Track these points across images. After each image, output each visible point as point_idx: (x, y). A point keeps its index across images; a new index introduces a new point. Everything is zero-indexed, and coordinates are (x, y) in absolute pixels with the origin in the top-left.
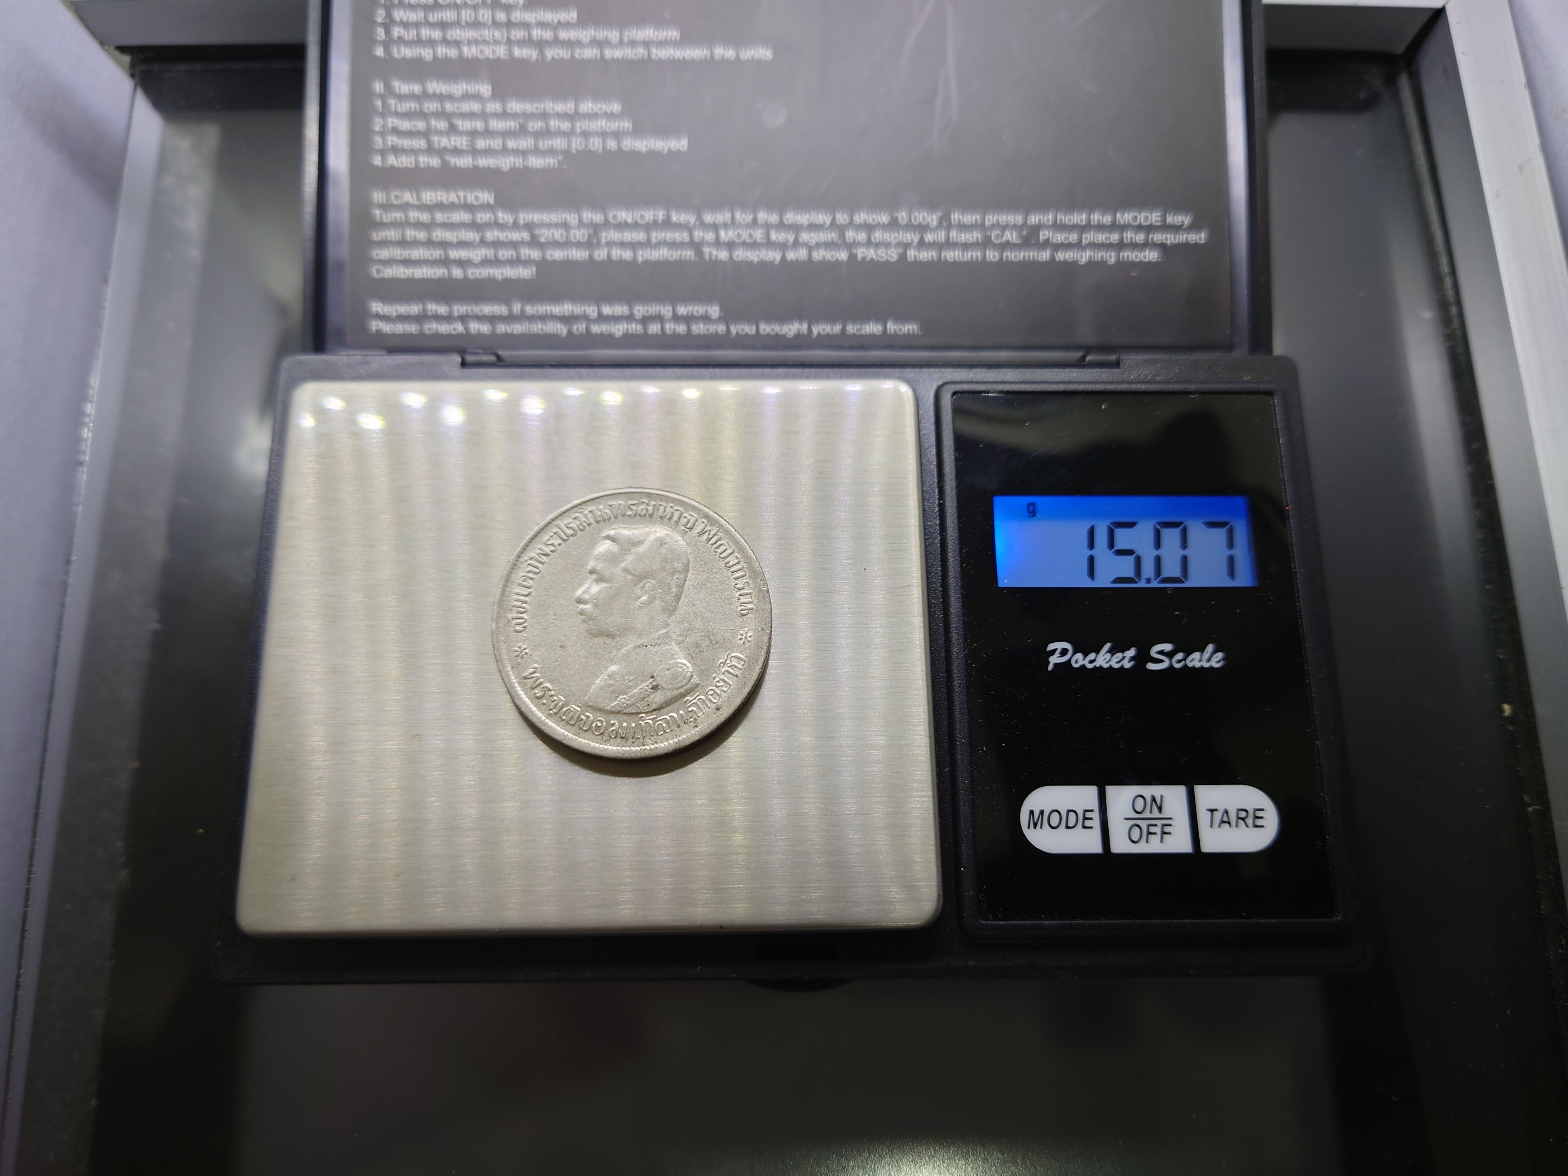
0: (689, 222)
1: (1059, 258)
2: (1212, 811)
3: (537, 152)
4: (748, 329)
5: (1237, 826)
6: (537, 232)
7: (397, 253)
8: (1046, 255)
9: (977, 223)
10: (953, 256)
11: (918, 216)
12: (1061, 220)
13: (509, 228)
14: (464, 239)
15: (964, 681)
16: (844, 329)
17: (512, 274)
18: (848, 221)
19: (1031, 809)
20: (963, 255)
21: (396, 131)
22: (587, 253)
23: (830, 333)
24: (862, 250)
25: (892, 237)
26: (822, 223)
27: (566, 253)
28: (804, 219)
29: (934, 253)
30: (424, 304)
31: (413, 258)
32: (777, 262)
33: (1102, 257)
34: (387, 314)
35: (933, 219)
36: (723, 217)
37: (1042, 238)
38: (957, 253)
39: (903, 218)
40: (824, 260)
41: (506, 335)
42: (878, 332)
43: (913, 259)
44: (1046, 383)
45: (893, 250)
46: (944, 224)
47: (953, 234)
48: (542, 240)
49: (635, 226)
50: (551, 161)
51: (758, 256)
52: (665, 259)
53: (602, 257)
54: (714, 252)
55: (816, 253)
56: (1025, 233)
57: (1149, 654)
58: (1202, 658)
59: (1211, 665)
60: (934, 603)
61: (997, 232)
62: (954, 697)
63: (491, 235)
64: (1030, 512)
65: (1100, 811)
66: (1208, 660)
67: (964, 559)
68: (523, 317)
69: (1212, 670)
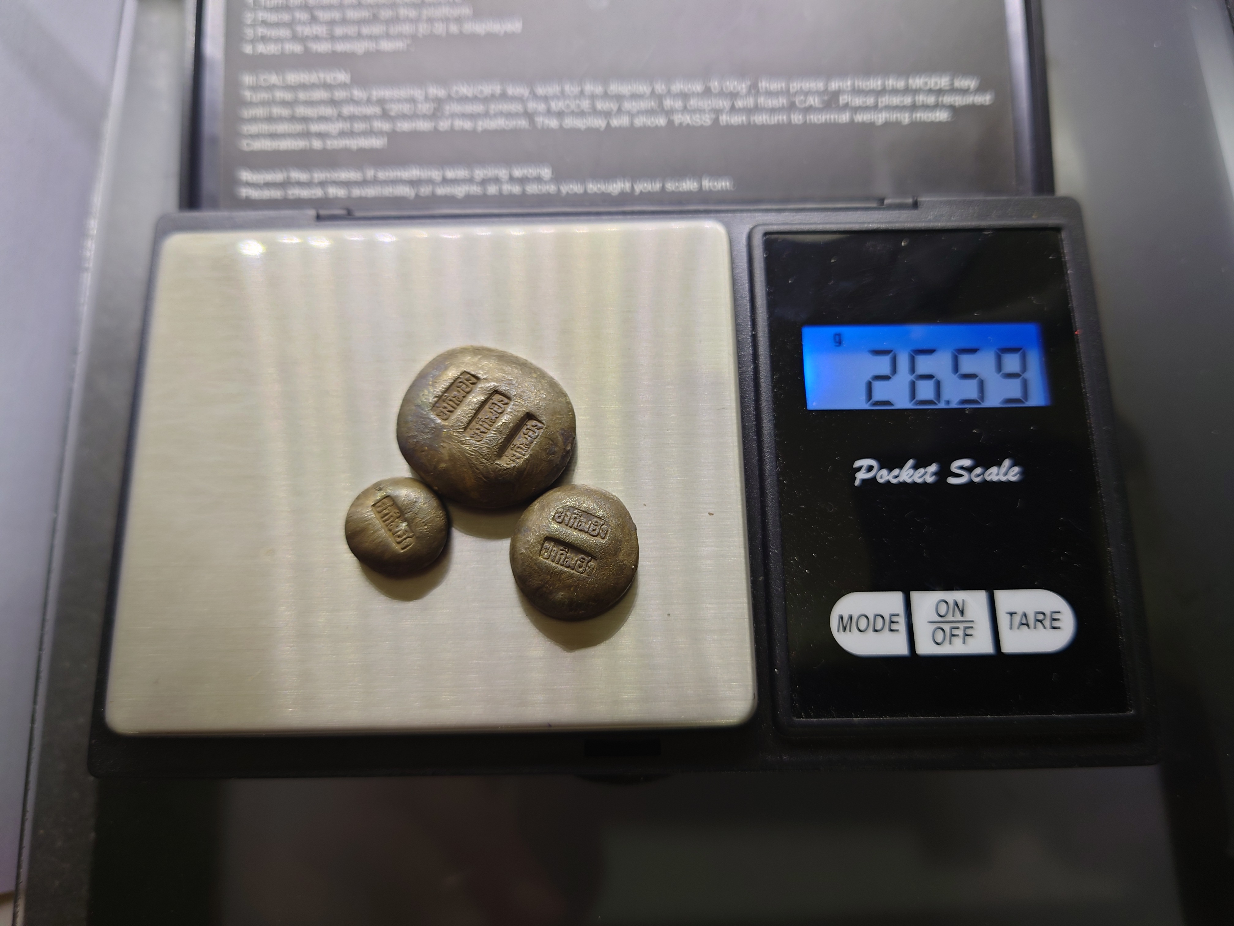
0: (523, 95)
1: (858, 119)
2: (1011, 614)
3: (388, 36)
4: (577, 188)
5: (1035, 628)
6: (388, 106)
7: (265, 128)
8: (846, 116)
9: (782, 90)
10: (761, 120)
11: (728, 84)
12: (859, 85)
13: (364, 104)
14: (323, 115)
15: (777, 497)
16: (663, 187)
17: (366, 144)
18: (665, 90)
19: (840, 614)
20: (770, 120)
21: (264, 23)
22: (433, 124)
23: (651, 190)
24: (679, 116)
25: (706, 104)
26: (642, 92)
27: (414, 124)
28: (626, 89)
29: (744, 117)
30: (288, 173)
31: (278, 132)
32: (602, 129)
33: (897, 118)
34: (255, 182)
35: (742, 87)
36: (553, 89)
37: (842, 102)
38: (764, 118)
39: (715, 87)
40: (645, 126)
41: (361, 199)
42: (694, 188)
43: (725, 123)
44: (850, 223)
45: (707, 116)
46: (753, 91)
47: (761, 100)
48: (392, 114)
49: (475, 99)
50: (399, 45)
51: (585, 123)
52: (502, 128)
53: (446, 127)
54: (547, 121)
55: (637, 119)
56: (826, 98)
57: (950, 469)
58: (999, 472)
59: (1008, 478)
60: (748, 426)
61: (802, 98)
62: (767, 511)
63: (347, 110)
64: (836, 342)
65: (906, 616)
66: (1006, 474)
67: (775, 384)
68: (375, 182)
69: (1010, 483)
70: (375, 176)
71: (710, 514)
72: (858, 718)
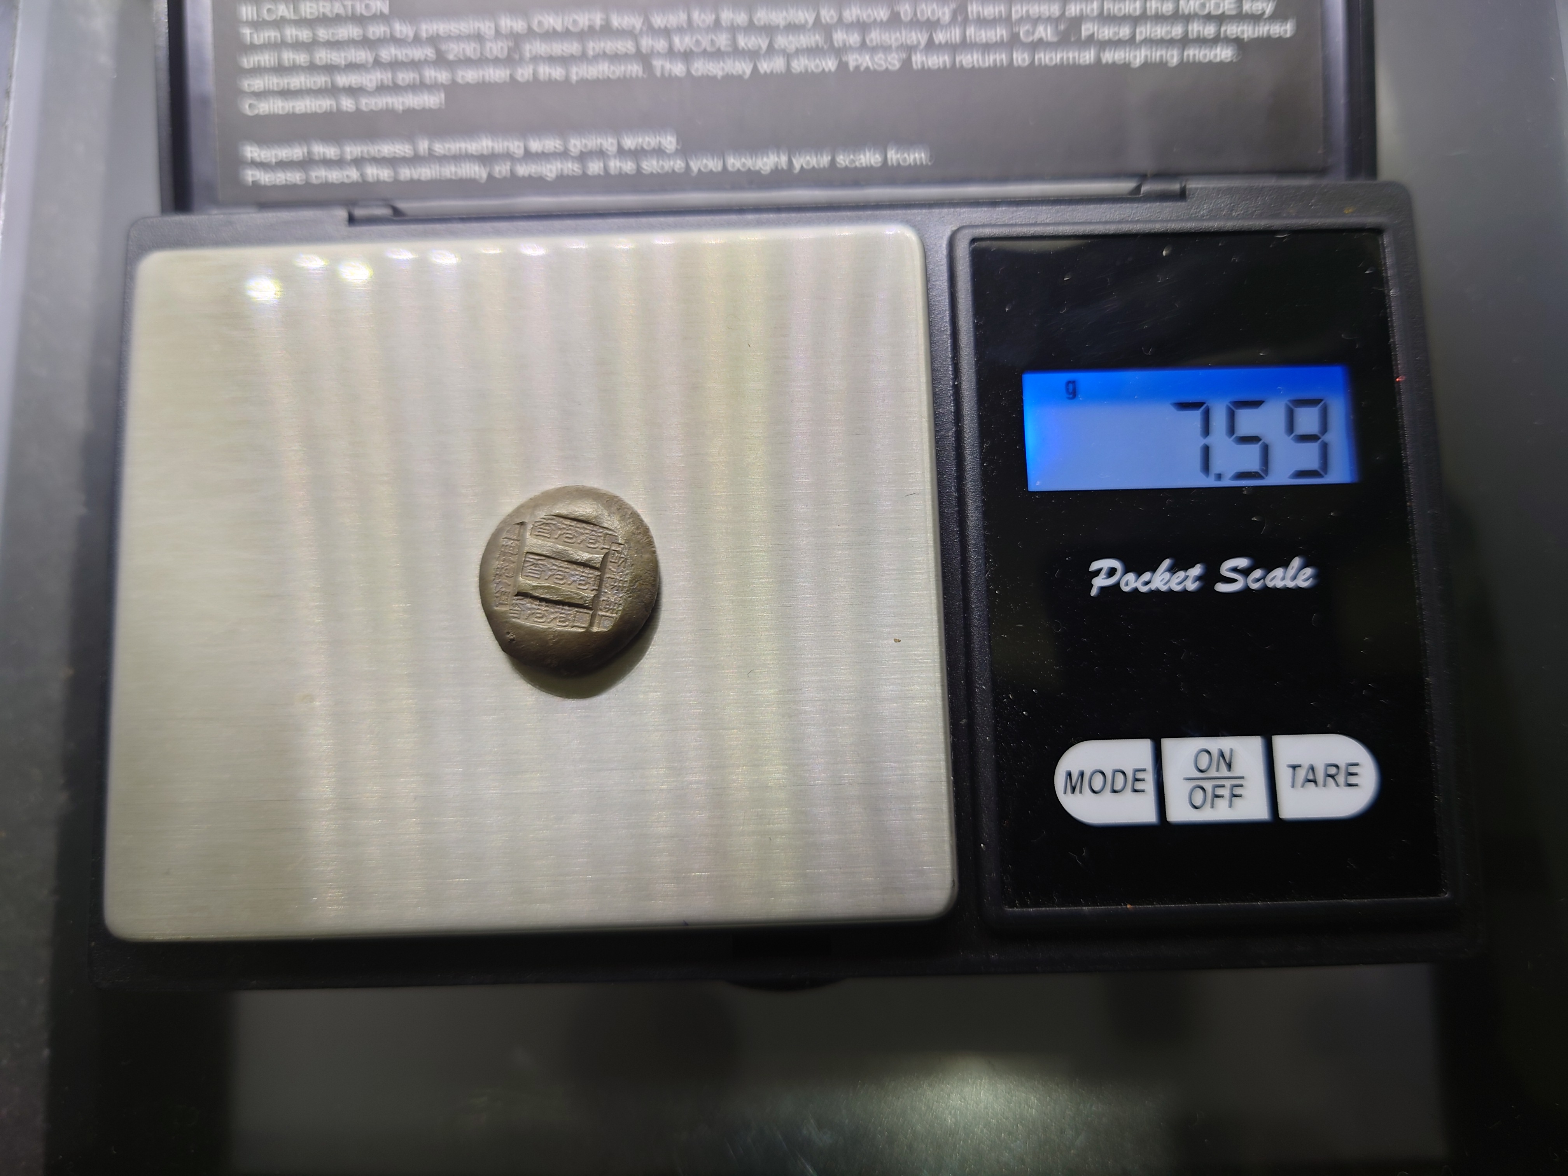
0: (634, 27)
1: (1107, 59)
2: (1294, 767)
4: (712, 164)
5: (1325, 785)
6: (443, 47)
7: (274, 82)
8: (1090, 53)
9: (1001, 16)
10: (971, 60)
11: (925, 8)
12: (1109, 9)
13: (409, 44)
14: (354, 60)
15: (985, 613)
16: (833, 161)
17: (416, 102)
18: (835, 19)
19: (1068, 769)
20: (984, 60)
22: (508, 72)
23: (816, 166)
24: (854, 57)
25: (892, 38)
26: (803, 22)
27: (481, 73)
28: (778, 17)
29: (946, 58)
30: (309, 146)
31: (292, 87)
32: (747, 76)
33: (1161, 56)
34: (264, 161)
35: (944, 12)
36: (676, 19)
37: (1084, 33)
38: (975, 57)
39: (906, 12)
40: (807, 71)
41: (412, 182)
42: (876, 163)
43: (919, 66)
44: (1091, 223)
45: (894, 55)
46: (959, 19)
47: (971, 31)
48: (451, 57)
49: (566, 35)
51: (723, 69)
52: (606, 77)
53: (526, 77)
54: (668, 66)
55: (796, 61)
56: (1062, 27)
57: (1220, 572)
58: (1286, 576)
59: (1296, 584)
60: (948, 513)
61: (1027, 27)
62: (973, 632)
63: (387, 53)
64: (1070, 394)
65: (1155, 770)
66: (1294, 578)
67: (985, 456)
68: (431, 158)
69: (1298, 589)
70: (429, 149)
71: (896, 641)
72: (1089, 906)
